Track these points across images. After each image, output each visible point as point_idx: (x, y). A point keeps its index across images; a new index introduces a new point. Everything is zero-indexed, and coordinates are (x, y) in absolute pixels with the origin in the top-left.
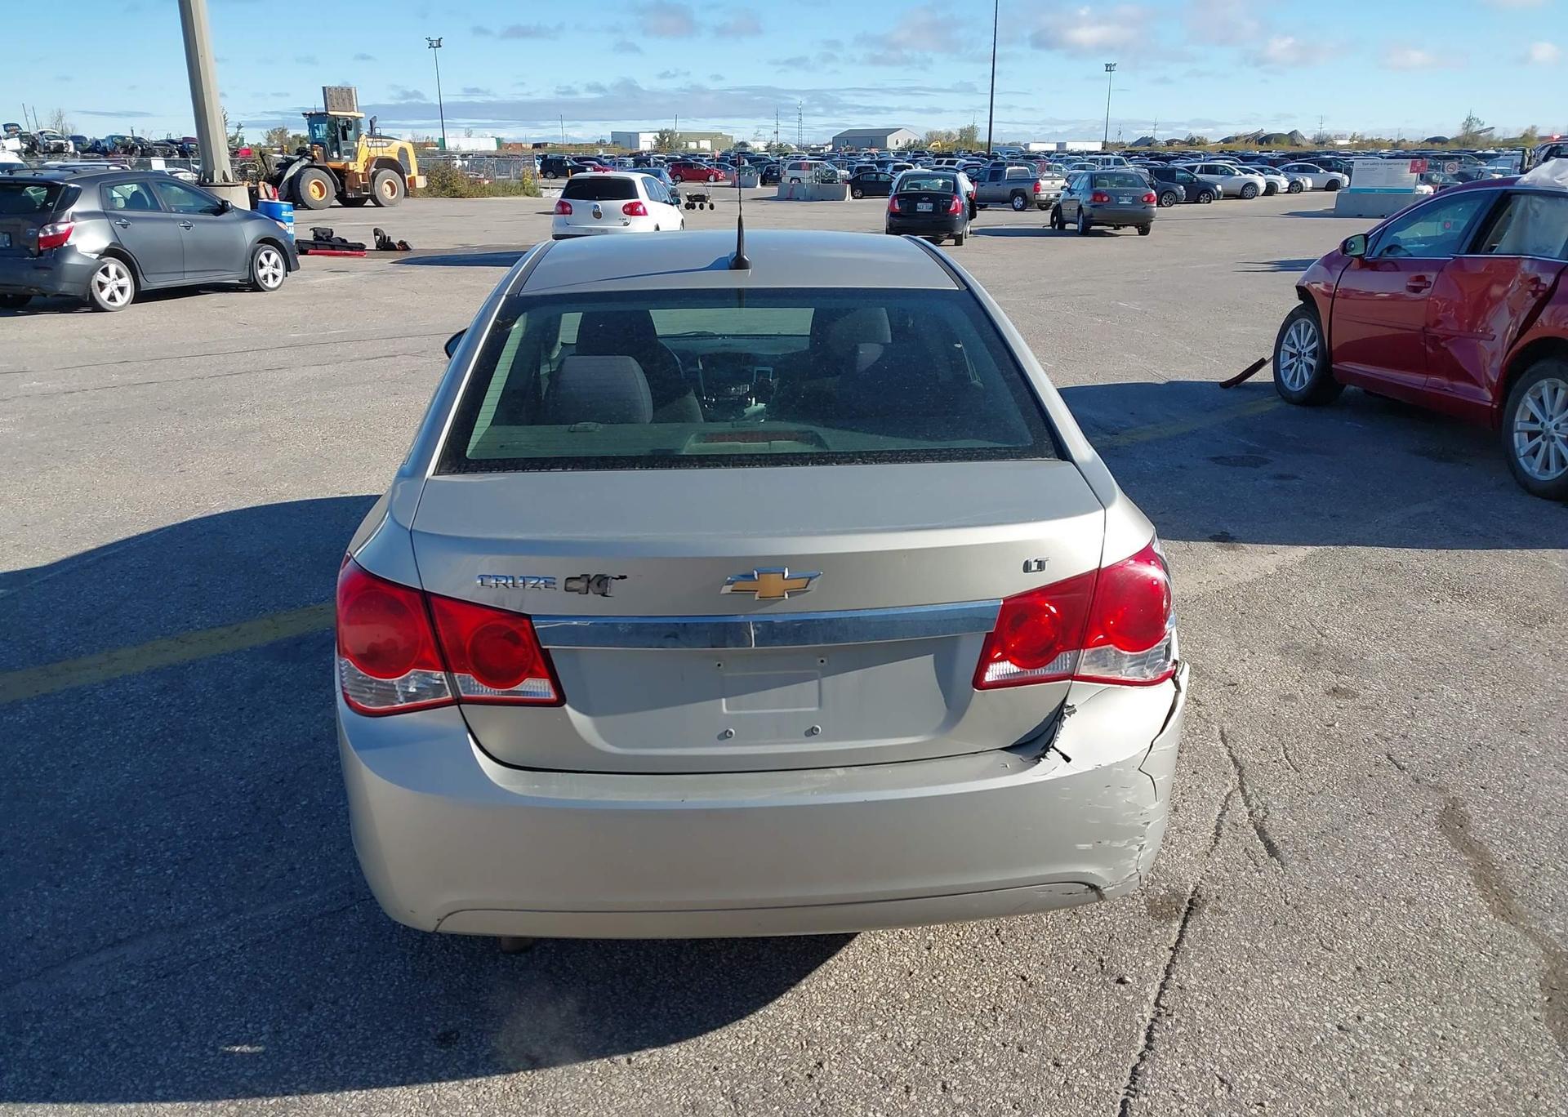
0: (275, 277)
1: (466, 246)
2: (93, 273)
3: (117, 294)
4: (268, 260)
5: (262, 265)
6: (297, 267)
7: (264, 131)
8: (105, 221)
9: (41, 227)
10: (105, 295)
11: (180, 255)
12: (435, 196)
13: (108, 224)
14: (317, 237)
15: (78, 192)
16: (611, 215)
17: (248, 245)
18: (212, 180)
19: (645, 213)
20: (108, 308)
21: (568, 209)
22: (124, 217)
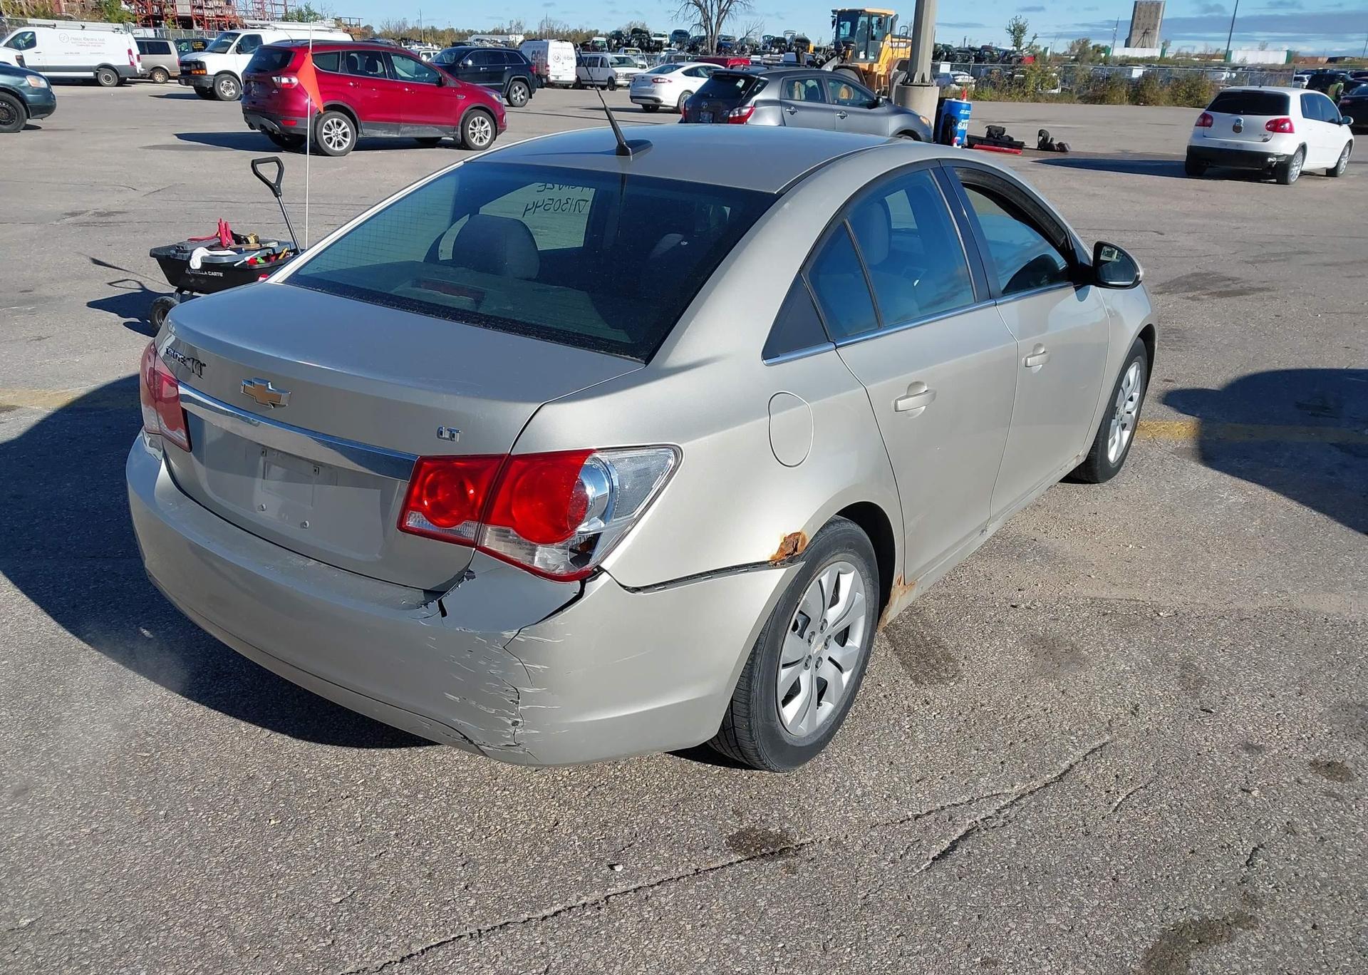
1: (1124, 152)
7: (1070, 41)
8: (778, 108)
9: (731, 110)
12: (1178, 105)
13: (779, 113)
14: (989, 134)
15: (765, 83)
16: (1251, 130)
18: (912, 81)
19: (1291, 130)
21: (1209, 121)
22: (795, 106)
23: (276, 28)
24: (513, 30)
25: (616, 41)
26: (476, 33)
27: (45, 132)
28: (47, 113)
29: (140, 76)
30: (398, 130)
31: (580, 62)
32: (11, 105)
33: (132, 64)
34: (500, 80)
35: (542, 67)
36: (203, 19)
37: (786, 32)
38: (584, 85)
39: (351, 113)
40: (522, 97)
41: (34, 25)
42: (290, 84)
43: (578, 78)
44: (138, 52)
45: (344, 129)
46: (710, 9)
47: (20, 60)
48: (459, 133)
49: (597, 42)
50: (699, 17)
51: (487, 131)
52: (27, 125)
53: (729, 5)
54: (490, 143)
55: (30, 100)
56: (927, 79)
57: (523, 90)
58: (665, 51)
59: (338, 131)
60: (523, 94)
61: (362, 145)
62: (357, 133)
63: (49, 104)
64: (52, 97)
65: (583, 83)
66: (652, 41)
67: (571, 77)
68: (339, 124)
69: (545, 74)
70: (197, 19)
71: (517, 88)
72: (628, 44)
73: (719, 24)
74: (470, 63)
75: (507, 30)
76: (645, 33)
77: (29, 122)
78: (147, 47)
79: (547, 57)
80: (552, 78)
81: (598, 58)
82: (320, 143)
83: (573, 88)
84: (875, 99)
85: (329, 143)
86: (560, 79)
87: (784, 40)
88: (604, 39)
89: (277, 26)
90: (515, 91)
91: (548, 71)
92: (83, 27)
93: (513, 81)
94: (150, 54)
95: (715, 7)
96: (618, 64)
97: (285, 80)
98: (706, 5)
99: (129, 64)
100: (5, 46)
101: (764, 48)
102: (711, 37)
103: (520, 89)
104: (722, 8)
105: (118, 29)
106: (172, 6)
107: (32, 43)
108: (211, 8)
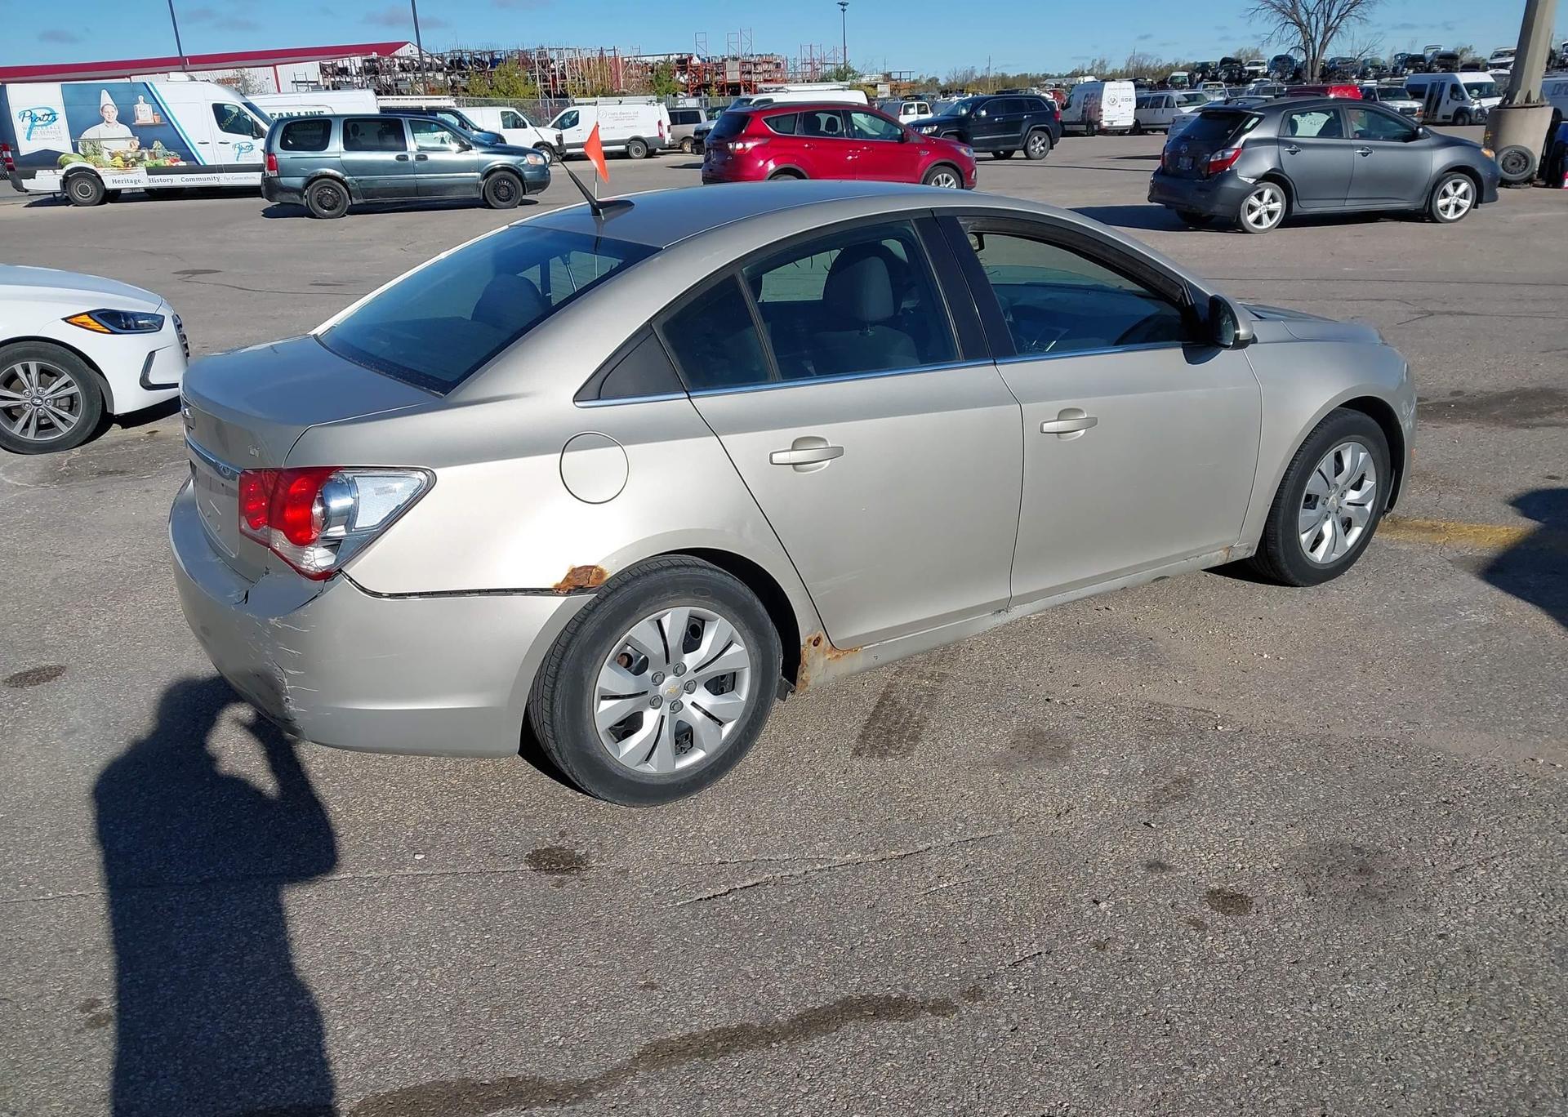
0: (1458, 208)
2: (1246, 195)
3: (1265, 217)
4: (1455, 190)
5: (1445, 195)
6: (1494, 198)
8: (1274, 148)
9: (1213, 152)
10: (1251, 218)
11: (1347, 182)
13: (1276, 152)
15: (1260, 119)
17: (1434, 171)
18: (1511, 102)
20: (1251, 230)
22: (1297, 144)
23: (789, 91)
24: (1095, 70)
25: (1200, 75)
26: (1052, 77)
27: (538, 206)
28: (542, 188)
29: (667, 147)
31: (1140, 103)
32: (511, 182)
33: (661, 135)
34: (1017, 130)
35: (1095, 112)
36: (750, 85)
37: (1428, 48)
38: (1144, 130)
39: (804, 175)
40: (1042, 148)
41: (579, 104)
42: (744, 149)
43: (1137, 123)
44: (669, 123)
46: (1314, 28)
47: (560, 138)
49: (1177, 77)
50: (1298, 39)
52: (522, 200)
53: (1340, 21)
55: (527, 177)
56: (1535, 97)
57: (1043, 140)
58: (1255, 82)
60: (1043, 145)
63: (543, 180)
64: (547, 173)
65: (1142, 127)
66: (1245, 72)
67: (1129, 121)
69: (1097, 120)
70: (745, 85)
71: (1036, 138)
72: (1215, 78)
73: (1323, 45)
74: (984, 113)
75: (1088, 71)
76: (1237, 62)
77: (524, 197)
78: (678, 117)
79: (1101, 100)
80: (1105, 124)
81: (1163, 97)
83: (1130, 134)
84: (1415, 129)
86: (1115, 124)
87: (1422, 58)
88: (1186, 74)
89: (790, 88)
90: (1035, 143)
91: (1101, 116)
92: (621, 102)
93: (1032, 130)
94: (681, 124)
95: (1321, 25)
96: (1186, 102)
97: (739, 146)
98: (1309, 23)
99: (658, 135)
100: (552, 127)
101: (1395, 70)
102: (1312, 62)
103: (1040, 139)
104: (1330, 23)
105: (651, 101)
106: (723, 73)
107: (575, 122)
108: (760, 73)
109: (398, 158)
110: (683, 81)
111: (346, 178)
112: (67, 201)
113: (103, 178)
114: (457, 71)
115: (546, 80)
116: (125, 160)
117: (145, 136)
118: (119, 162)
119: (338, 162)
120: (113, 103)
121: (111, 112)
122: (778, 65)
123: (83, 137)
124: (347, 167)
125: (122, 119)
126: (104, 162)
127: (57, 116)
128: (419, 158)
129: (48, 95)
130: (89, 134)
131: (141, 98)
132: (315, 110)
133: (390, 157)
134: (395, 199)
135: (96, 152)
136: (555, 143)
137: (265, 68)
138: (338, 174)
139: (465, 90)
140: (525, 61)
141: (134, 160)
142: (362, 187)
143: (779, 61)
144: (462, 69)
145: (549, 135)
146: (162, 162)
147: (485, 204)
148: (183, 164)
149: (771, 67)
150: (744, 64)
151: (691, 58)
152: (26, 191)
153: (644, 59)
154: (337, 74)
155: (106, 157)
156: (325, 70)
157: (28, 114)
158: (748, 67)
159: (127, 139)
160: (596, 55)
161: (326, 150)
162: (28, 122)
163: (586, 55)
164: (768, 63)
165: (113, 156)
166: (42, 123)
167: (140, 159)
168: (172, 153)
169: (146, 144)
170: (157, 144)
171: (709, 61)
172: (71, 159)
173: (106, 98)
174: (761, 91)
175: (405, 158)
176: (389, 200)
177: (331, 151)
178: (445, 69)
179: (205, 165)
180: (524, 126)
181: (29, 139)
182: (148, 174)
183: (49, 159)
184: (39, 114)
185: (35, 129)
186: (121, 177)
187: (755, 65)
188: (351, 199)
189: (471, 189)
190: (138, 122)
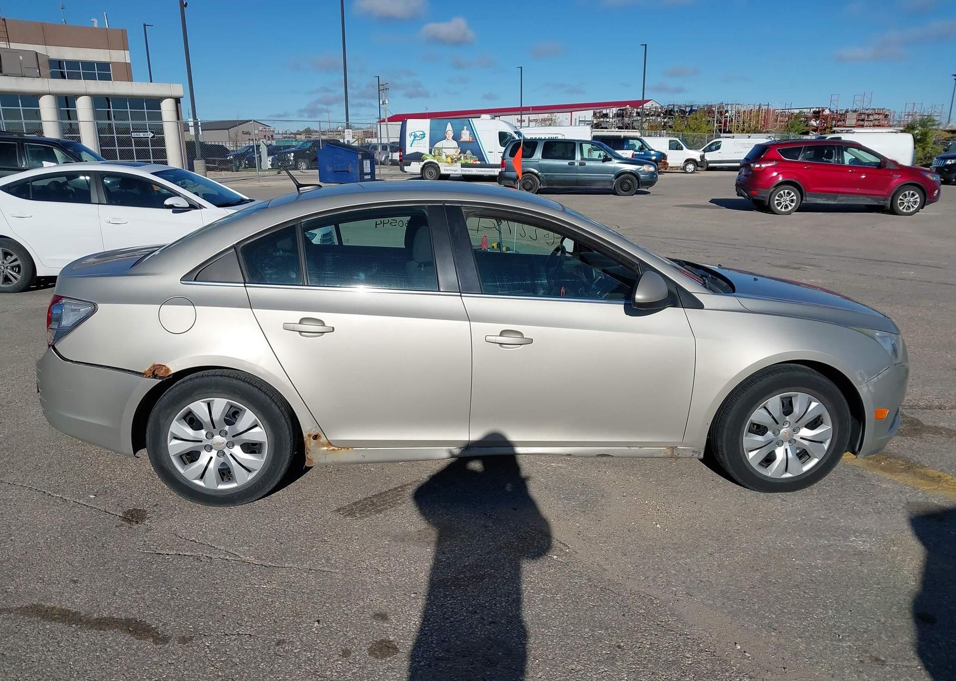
27: (653, 196)
28: (649, 185)
30: (835, 199)
32: (632, 181)
39: (800, 187)
41: (727, 137)
42: (760, 167)
45: (792, 197)
47: (703, 157)
48: (889, 203)
51: (916, 201)
54: (917, 211)
55: (642, 178)
59: (786, 199)
61: (802, 208)
62: (802, 199)
63: (651, 180)
64: (655, 176)
68: (789, 193)
77: (639, 190)
82: (772, 206)
85: (779, 206)
92: (749, 137)
97: (757, 166)
100: (701, 150)
105: (770, 137)
106: (844, 120)
107: (718, 148)
108: (871, 121)
109: (569, 164)
110: (815, 125)
111: (539, 173)
112: (422, 178)
113: (440, 168)
114: (668, 116)
115: (720, 123)
116: (452, 159)
117: (463, 147)
118: (449, 160)
119: (536, 164)
120: (452, 129)
121: (450, 134)
122: (886, 116)
123: (435, 146)
124: (541, 168)
125: (454, 138)
126: (442, 159)
127: (425, 135)
128: (581, 164)
129: (424, 125)
130: (438, 145)
131: (465, 127)
132: (554, 136)
133: (565, 163)
134: (563, 187)
135: (440, 155)
136: (699, 160)
137: (566, 113)
138: (536, 171)
139: (671, 127)
140: (709, 111)
141: (456, 159)
142: (547, 179)
143: (887, 113)
144: (672, 115)
145: (696, 155)
146: (470, 161)
147: (614, 192)
148: (479, 162)
149: (881, 117)
150: (860, 114)
151: (823, 111)
152: (406, 172)
153: (792, 111)
154: (602, 117)
155: (444, 157)
156: (596, 115)
157: (413, 134)
158: (863, 116)
159: (455, 148)
160: (757, 108)
161: (532, 158)
162: (412, 137)
163: (752, 107)
164: (879, 114)
165: (447, 157)
166: (419, 138)
167: (459, 159)
168: (475, 157)
169: (463, 152)
170: (468, 152)
171: (837, 113)
172: (428, 157)
173: (449, 127)
174: (834, 132)
175: (573, 164)
176: (560, 187)
177: (535, 158)
178: (662, 115)
179: (489, 164)
180: (682, 149)
181: (411, 146)
182: (462, 167)
183: (418, 157)
184: (418, 134)
185: (415, 142)
186: (447, 168)
187: (868, 115)
188: (540, 185)
189: (607, 183)
190: (462, 140)
